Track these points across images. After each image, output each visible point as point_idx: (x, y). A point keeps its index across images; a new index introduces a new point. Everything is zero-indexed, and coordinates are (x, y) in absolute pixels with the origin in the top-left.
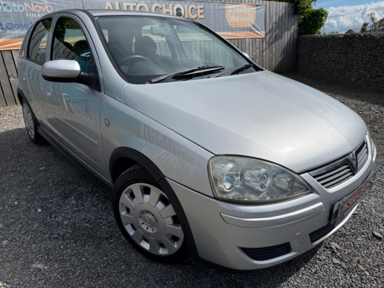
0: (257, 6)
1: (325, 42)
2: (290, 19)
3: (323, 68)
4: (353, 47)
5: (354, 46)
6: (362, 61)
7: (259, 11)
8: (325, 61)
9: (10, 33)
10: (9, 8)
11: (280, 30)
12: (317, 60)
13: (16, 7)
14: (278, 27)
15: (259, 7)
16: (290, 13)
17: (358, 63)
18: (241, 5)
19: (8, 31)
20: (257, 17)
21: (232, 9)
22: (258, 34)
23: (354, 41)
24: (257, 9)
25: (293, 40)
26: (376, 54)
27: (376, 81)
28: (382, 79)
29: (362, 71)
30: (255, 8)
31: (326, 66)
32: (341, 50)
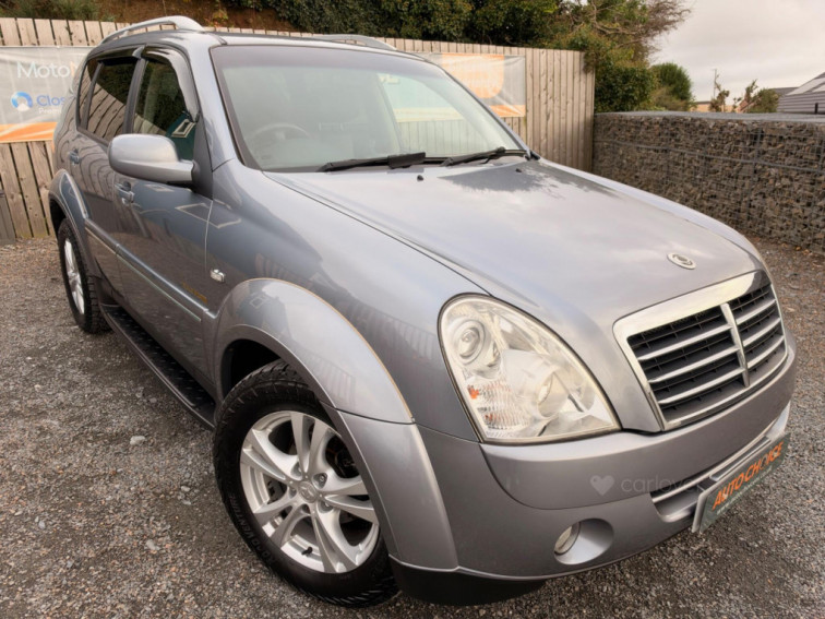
0: (508, 57)
1: (636, 127)
2: (577, 79)
3: (633, 177)
4: (676, 140)
5: (678, 137)
6: (689, 167)
7: (511, 67)
8: (637, 164)
9: (43, 113)
10: (43, 72)
11: (557, 103)
12: (625, 161)
13: (56, 70)
14: (553, 97)
15: (511, 60)
16: (577, 69)
17: (683, 171)
18: (473, 57)
19: (41, 110)
20: (507, 77)
21: (455, 64)
22: (510, 111)
23: (677, 129)
24: (507, 64)
25: (585, 122)
26: (708, 156)
27: (710, 204)
28: (717, 201)
29: (689, 186)
30: (503, 62)
31: (638, 174)
32: (659, 145)
